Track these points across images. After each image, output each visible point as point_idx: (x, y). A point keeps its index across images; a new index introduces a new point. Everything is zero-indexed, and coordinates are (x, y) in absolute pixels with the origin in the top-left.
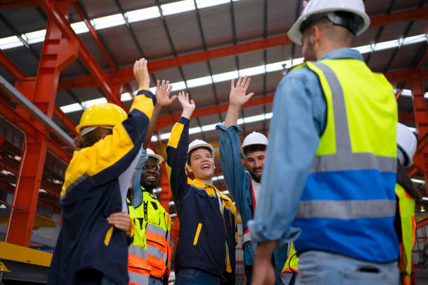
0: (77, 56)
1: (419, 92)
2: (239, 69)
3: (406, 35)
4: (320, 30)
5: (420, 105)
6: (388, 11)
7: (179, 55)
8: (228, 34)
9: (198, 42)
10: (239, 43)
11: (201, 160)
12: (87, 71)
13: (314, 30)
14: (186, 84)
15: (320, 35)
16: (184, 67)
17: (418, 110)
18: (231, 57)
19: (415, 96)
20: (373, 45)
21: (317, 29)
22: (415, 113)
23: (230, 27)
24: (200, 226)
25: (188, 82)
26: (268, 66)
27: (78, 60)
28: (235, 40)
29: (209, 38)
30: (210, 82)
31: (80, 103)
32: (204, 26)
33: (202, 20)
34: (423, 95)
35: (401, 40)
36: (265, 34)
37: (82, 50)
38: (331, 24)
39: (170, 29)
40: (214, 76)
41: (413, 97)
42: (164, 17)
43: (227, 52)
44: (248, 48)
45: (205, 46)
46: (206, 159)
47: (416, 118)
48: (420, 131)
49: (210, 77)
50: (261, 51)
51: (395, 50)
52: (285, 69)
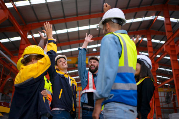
0: (7, 17)
1: (150, 39)
2: (78, 27)
3: (145, 16)
4: (109, 25)
5: (150, 44)
6: (139, 6)
7: (53, 20)
8: (74, 12)
9: (62, 14)
10: (79, 16)
11: (62, 62)
12: (12, 25)
13: (107, 24)
14: (56, 32)
15: (109, 27)
16: (55, 25)
17: (149, 46)
18: (76, 22)
19: (148, 41)
20: (133, 20)
21: (108, 24)
22: (148, 48)
23: (75, 9)
24: (62, 90)
25: (57, 31)
26: (91, 26)
27: (8, 20)
28: (77, 15)
29: (66, 13)
30: (66, 32)
31: (9, 39)
32: (64, 8)
33: (64, 5)
34: (151, 41)
35: (143, 18)
36: (90, 13)
37: (10, 15)
38: (113, 22)
39: (50, 8)
40: (68, 29)
41: (147, 41)
42: (47, 3)
43: (74, 19)
44: (83, 18)
45: (64, 16)
46: (64, 62)
47: (148, 49)
48: (150, 54)
49: (66, 29)
50: (88, 19)
51: (141, 22)
52: (98, 28)
